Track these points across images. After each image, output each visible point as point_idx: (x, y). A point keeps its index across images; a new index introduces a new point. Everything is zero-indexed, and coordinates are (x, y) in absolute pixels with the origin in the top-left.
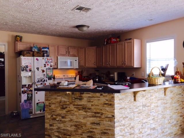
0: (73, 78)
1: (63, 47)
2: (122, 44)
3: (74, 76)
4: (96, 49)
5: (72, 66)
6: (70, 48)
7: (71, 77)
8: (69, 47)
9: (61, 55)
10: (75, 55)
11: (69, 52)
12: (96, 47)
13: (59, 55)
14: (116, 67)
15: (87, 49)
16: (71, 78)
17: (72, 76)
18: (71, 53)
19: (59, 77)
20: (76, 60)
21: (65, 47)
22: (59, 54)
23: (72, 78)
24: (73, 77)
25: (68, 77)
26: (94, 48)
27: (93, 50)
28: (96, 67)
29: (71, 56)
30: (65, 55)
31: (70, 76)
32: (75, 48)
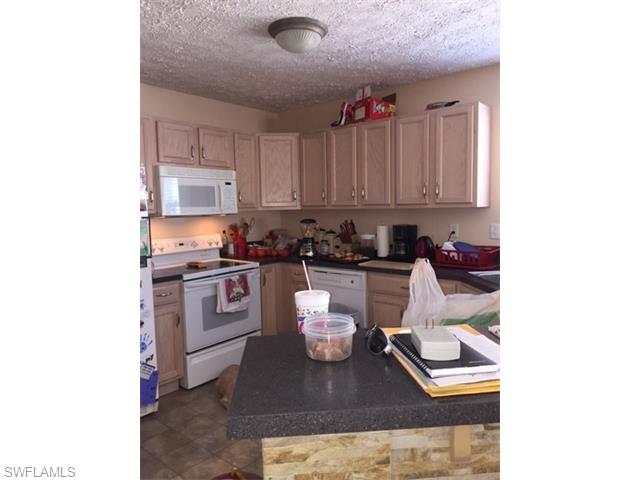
0: (214, 249)
1: (177, 127)
2: (421, 121)
3: (217, 244)
4: (300, 143)
5: (215, 205)
6: (204, 134)
7: (208, 247)
8: (201, 130)
9: (169, 160)
10: (225, 162)
11: (201, 151)
12: (297, 134)
13: (162, 159)
14: (392, 206)
15: (266, 140)
16: (206, 250)
17: (210, 244)
18: (208, 155)
19: (162, 250)
20: (229, 184)
21: (187, 128)
22: (161, 153)
23: (209, 250)
24: (214, 246)
25: (197, 248)
26: (293, 138)
27: (288, 148)
28: (299, 208)
29: (207, 166)
30: (188, 162)
31: (203, 242)
32: (220, 136)
